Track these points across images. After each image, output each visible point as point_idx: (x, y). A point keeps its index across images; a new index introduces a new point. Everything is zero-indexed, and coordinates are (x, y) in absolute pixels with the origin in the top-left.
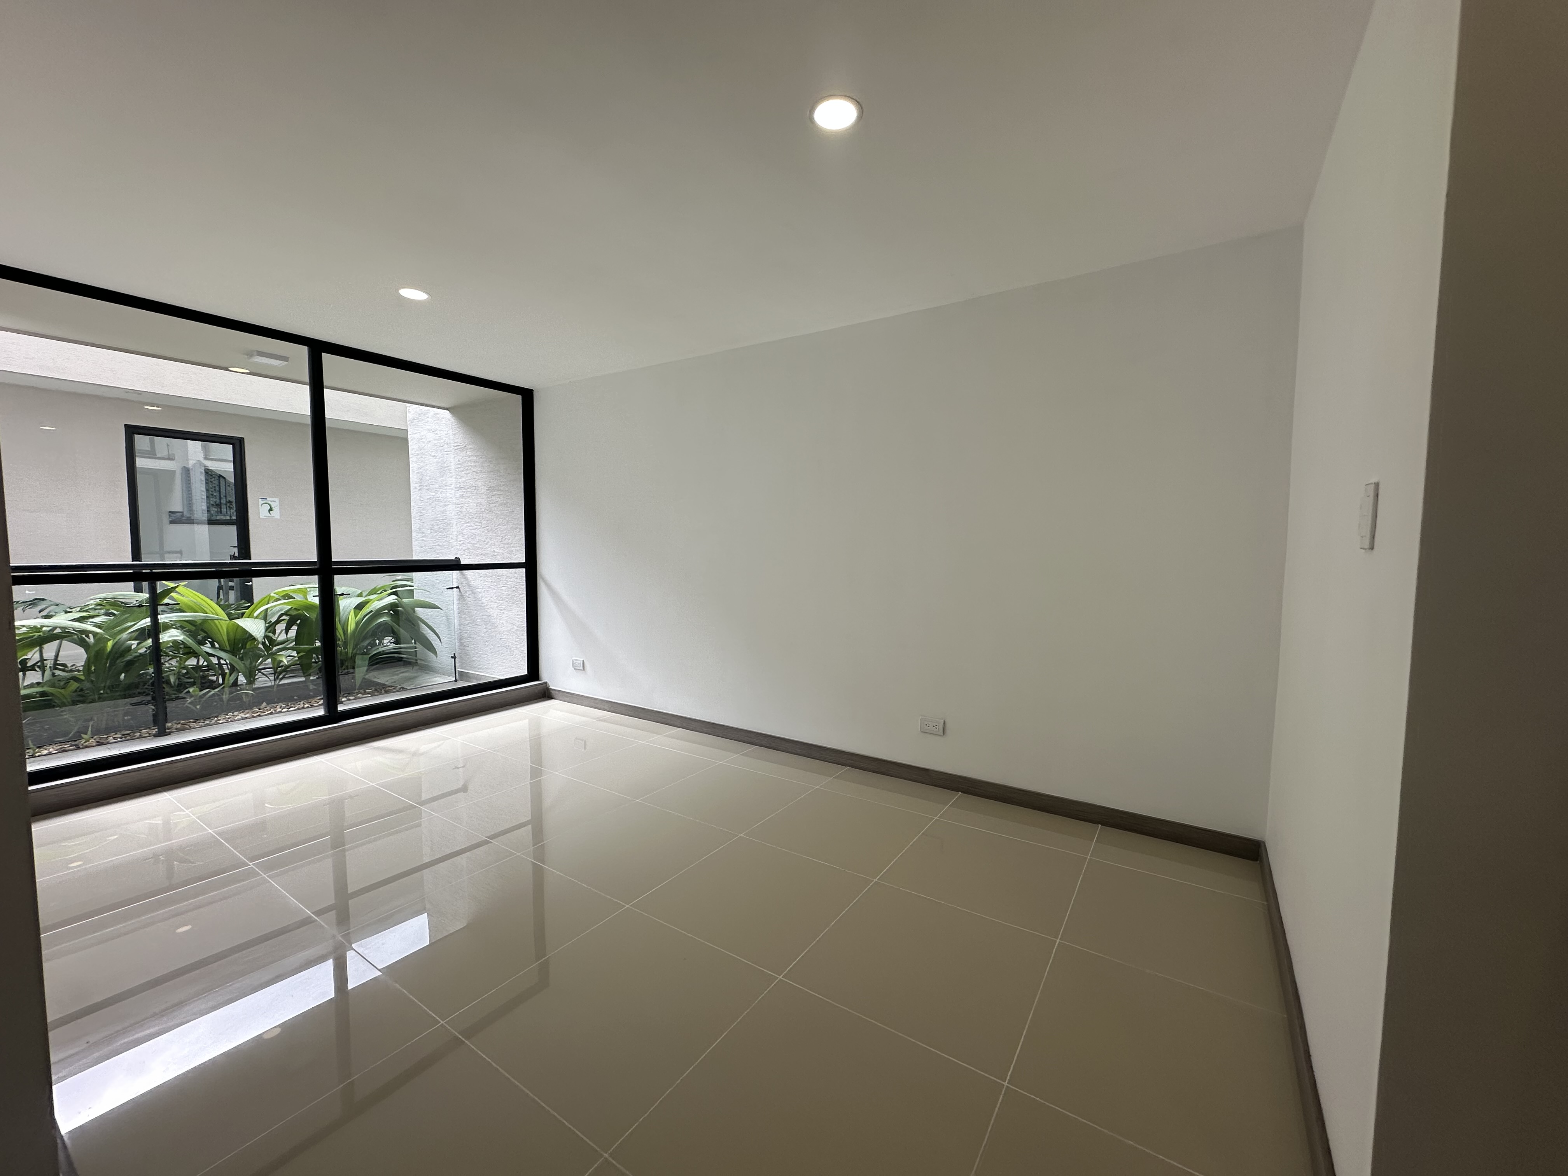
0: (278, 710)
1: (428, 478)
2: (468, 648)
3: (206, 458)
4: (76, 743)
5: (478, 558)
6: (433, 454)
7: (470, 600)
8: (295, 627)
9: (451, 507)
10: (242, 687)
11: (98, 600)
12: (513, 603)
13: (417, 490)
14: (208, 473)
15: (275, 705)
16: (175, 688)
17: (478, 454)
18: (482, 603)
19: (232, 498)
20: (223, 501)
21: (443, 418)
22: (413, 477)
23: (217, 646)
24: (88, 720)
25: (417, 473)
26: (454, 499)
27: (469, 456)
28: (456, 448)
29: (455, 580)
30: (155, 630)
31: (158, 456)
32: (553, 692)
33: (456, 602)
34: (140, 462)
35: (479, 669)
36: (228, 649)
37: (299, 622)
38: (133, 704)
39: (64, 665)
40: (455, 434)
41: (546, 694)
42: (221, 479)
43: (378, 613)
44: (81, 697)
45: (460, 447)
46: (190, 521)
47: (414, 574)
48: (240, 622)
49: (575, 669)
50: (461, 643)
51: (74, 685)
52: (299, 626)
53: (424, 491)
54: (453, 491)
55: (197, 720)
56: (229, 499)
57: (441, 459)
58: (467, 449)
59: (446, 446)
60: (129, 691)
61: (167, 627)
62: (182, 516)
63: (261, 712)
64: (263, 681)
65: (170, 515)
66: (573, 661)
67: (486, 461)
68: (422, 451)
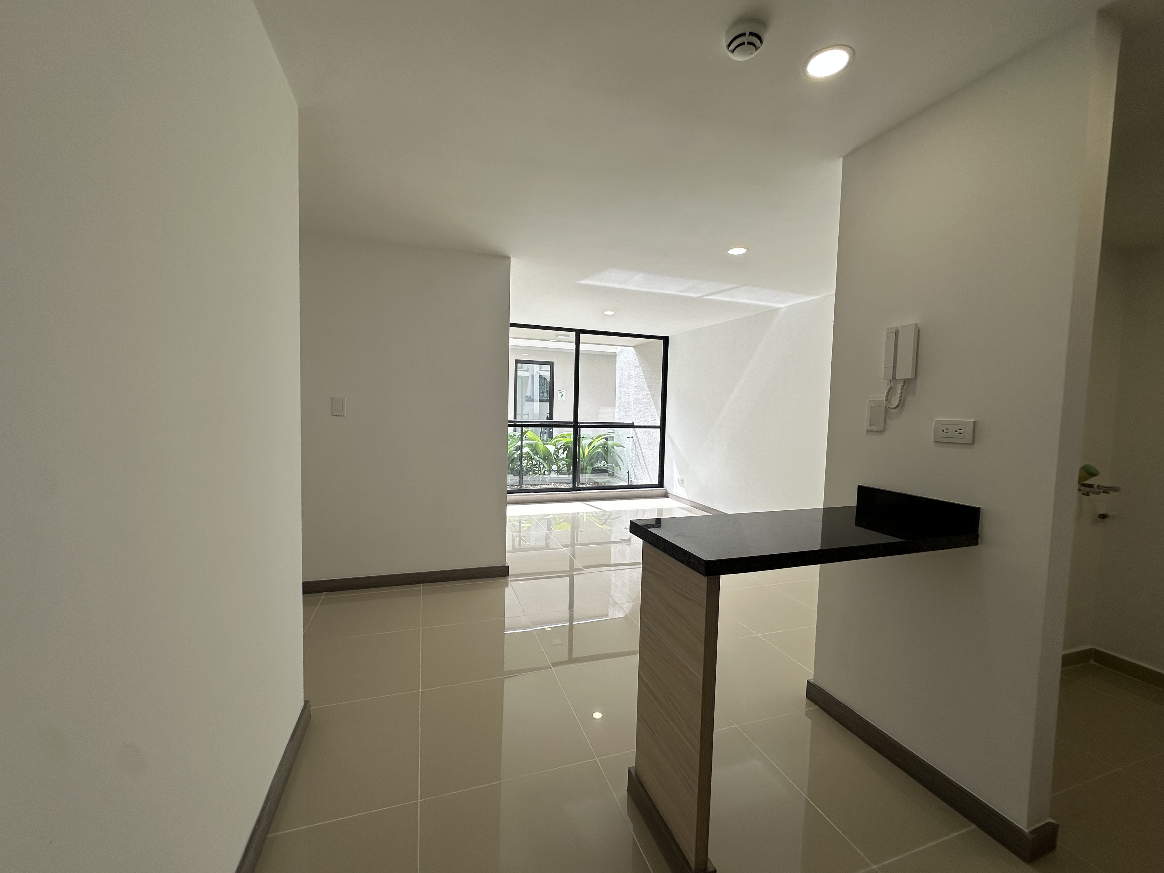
3: (540, 370)
7: (637, 444)
8: (566, 452)
9: (632, 396)
10: (546, 475)
12: (655, 447)
14: (541, 378)
17: (644, 369)
18: (642, 446)
19: (548, 389)
20: (545, 391)
21: (631, 352)
23: (539, 457)
25: (619, 378)
27: (640, 370)
28: (635, 366)
29: (631, 434)
30: (521, 447)
32: (669, 494)
33: (631, 445)
35: (638, 479)
36: (543, 457)
37: (567, 449)
38: (513, 476)
40: (636, 360)
41: (666, 495)
42: (545, 380)
43: (597, 447)
45: (637, 366)
46: (533, 400)
47: (615, 429)
48: (546, 446)
49: (679, 483)
50: (632, 465)
52: (567, 451)
53: (621, 388)
54: (633, 388)
55: (532, 485)
56: (547, 389)
57: (629, 372)
58: (640, 367)
59: (631, 365)
61: (525, 446)
62: (530, 398)
64: (553, 474)
65: (526, 398)
66: (678, 479)
67: (646, 372)
68: (621, 368)
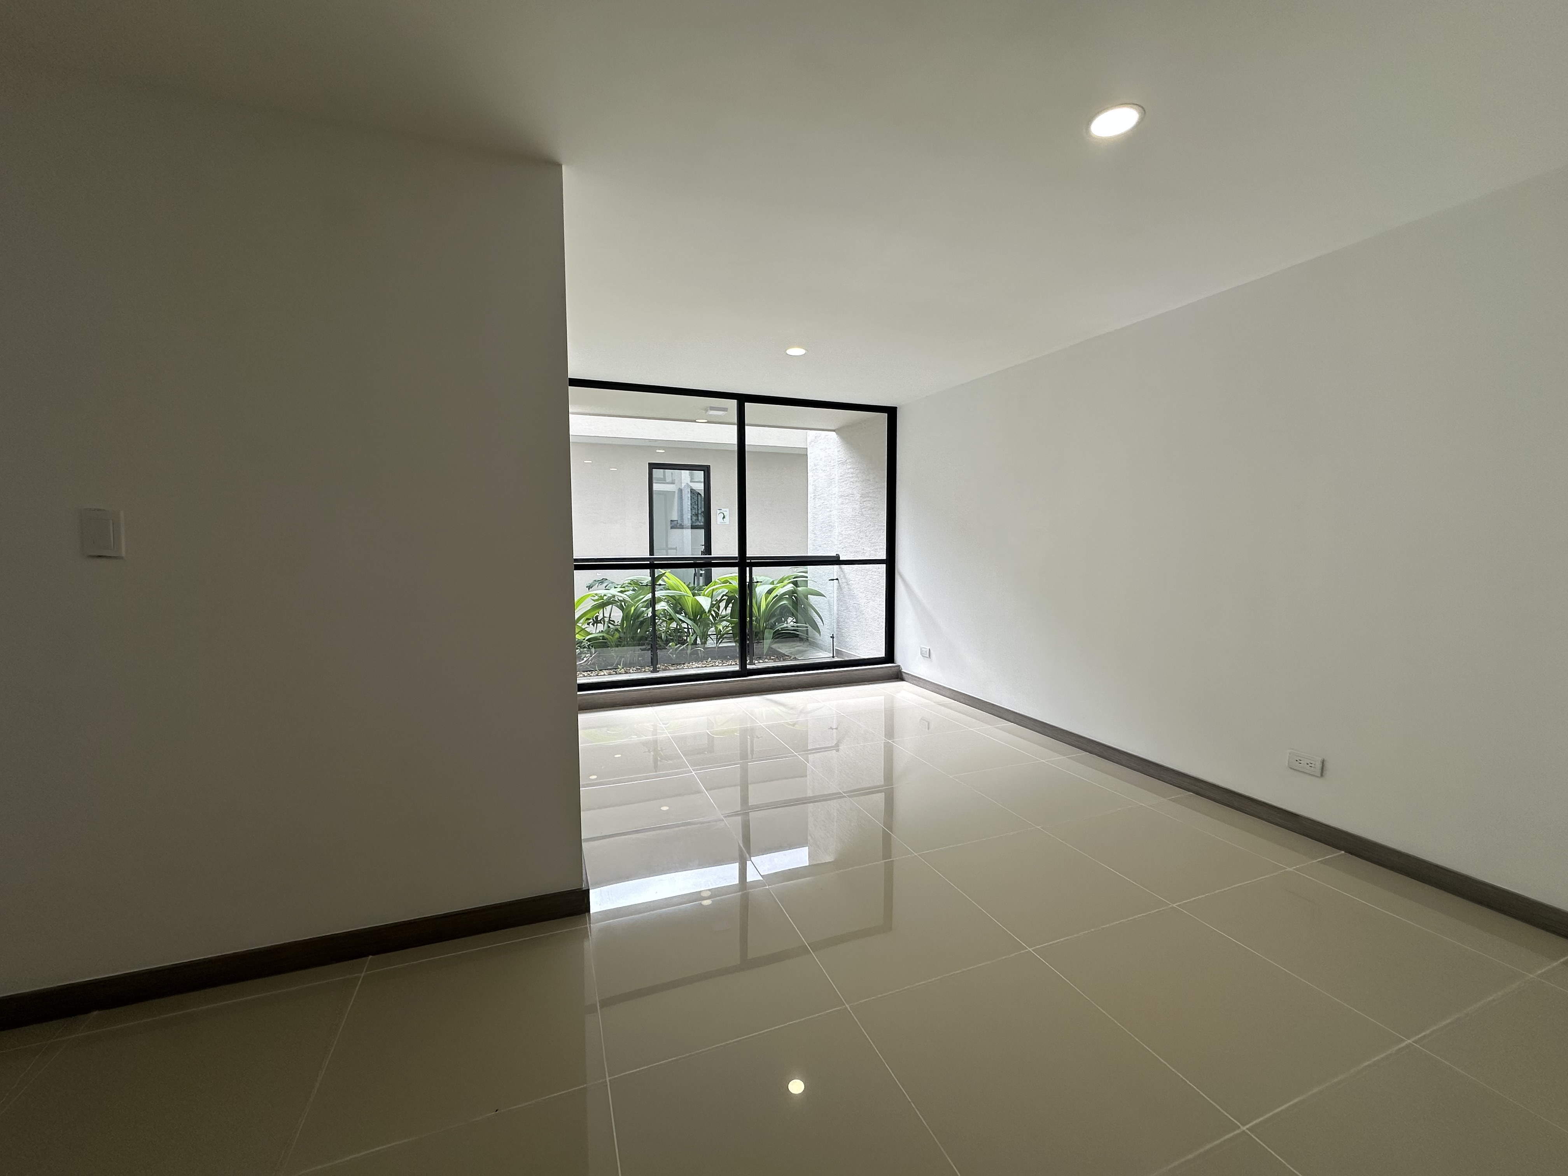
0: (717, 664)
1: (820, 489)
2: (843, 631)
3: (691, 482)
4: (616, 670)
5: (852, 554)
6: (824, 469)
7: (845, 590)
9: (834, 512)
10: (699, 645)
11: (629, 581)
12: (876, 594)
13: (812, 499)
14: (692, 491)
15: (715, 661)
16: (664, 642)
17: (854, 466)
18: (854, 594)
20: (699, 512)
21: (831, 439)
22: (811, 489)
23: (686, 615)
24: (621, 657)
25: (813, 485)
26: (836, 505)
27: (848, 469)
28: (839, 462)
29: (835, 574)
31: (667, 481)
32: (904, 675)
33: (835, 592)
34: (656, 487)
35: (850, 649)
36: (692, 618)
37: (733, 601)
38: (642, 650)
39: (614, 621)
40: (839, 451)
41: (898, 676)
43: (781, 597)
44: (619, 643)
45: (841, 462)
47: (808, 567)
48: (699, 598)
49: (923, 656)
50: (838, 626)
51: (617, 635)
52: (731, 605)
53: (817, 499)
54: (836, 499)
55: (674, 664)
56: (702, 510)
57: (828, 473)
58: (847, 463)
59: (832, 462)
60: (640, 641)
61: (660, 600)
62: (677, 523)
63: (707, 664)
64: (711, 643)
65: (671, 523)
66: (921, 649)
67: (860, 472)
68: (816, 467)
